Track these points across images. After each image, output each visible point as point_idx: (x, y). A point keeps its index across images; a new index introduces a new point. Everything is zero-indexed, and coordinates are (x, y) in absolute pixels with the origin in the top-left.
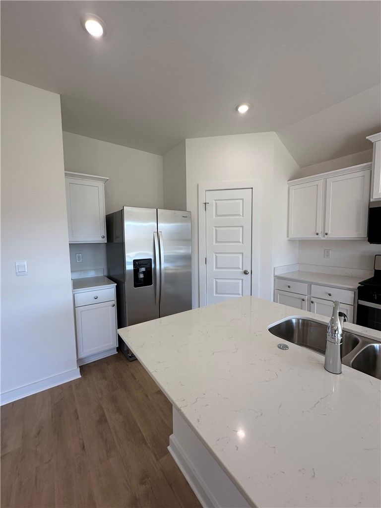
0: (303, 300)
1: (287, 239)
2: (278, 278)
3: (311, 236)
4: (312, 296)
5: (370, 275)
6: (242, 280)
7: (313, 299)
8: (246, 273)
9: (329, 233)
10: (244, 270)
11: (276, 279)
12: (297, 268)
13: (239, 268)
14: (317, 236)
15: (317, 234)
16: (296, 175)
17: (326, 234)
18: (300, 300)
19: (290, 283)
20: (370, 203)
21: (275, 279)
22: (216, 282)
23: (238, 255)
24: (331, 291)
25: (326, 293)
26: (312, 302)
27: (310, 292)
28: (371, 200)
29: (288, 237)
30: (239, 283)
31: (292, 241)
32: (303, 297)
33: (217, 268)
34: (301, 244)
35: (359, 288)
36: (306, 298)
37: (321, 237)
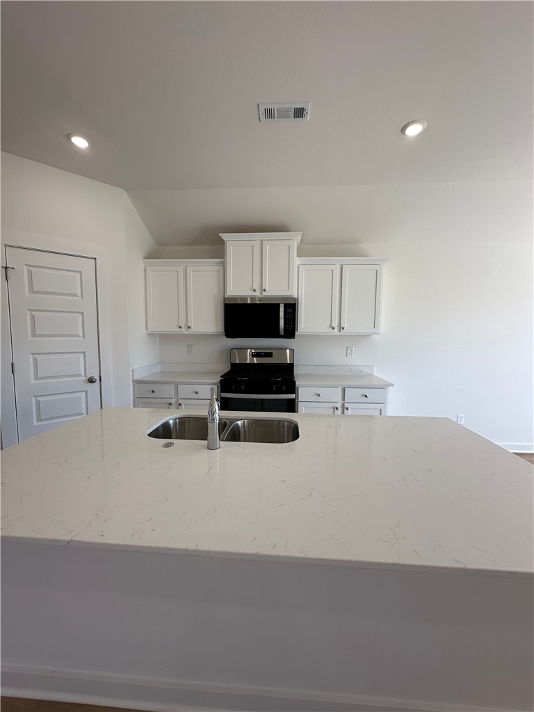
0: (170, 404)
1: (145, 332)
2: (137, 383)
3: (173, 329)
4: (179, 397)
5: (227, 369)
6: (86, 392)
7: (180, 401)
8: (91, 381)
9: (192, 326)
10: (88, 377)
11: (136, 385)
12: (159, 369)
13: (80, 375)
14: (180, 330)
15: (180, 327)
16: (152, 255)
17: (189, 328)
18: (167, 405)
19: (154, 387)
20: (225, 299)
21: (134, 385)
22: (38, 403)
23: (76, 356)
24: (197, 388)
25: (193, 392)
26: (180, 405)
27: (177, 394)
28: (226, 296)
29: (147, 329)
30: (81, 397)
31: (151, 335)
32: (169, 401)
33: (37, 378)
34: (163, 338)
35: (221, 381)
36: (173, 401)
37: (184, 330)
